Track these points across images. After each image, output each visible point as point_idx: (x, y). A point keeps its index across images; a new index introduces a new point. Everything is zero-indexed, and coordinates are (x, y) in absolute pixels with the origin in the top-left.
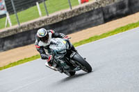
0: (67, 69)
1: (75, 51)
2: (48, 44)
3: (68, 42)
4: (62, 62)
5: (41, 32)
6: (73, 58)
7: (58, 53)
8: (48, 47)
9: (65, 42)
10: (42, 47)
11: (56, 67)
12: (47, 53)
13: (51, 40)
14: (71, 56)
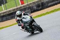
0: (31, 31)
1: (35, 22)
2: (21, 19)
3: (31, 17)
4: (28, 27)
5: (18, 13)
6: (33, 25)
7: (26, 23)
8: (21, 20)
9: (30, 17)
10: (19, 20)
11: (26, 30)
12: (21, 23)
13: (23, 16)
14: (33, 24)
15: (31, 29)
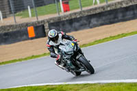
0: (73, 69)
1: (82, 53)
3: (76, 44)
6: (78, 60)
7: (65, 53)
9: (73, 45)
11: (64, 66)
14: (77, 57)
15: (73, 67)
